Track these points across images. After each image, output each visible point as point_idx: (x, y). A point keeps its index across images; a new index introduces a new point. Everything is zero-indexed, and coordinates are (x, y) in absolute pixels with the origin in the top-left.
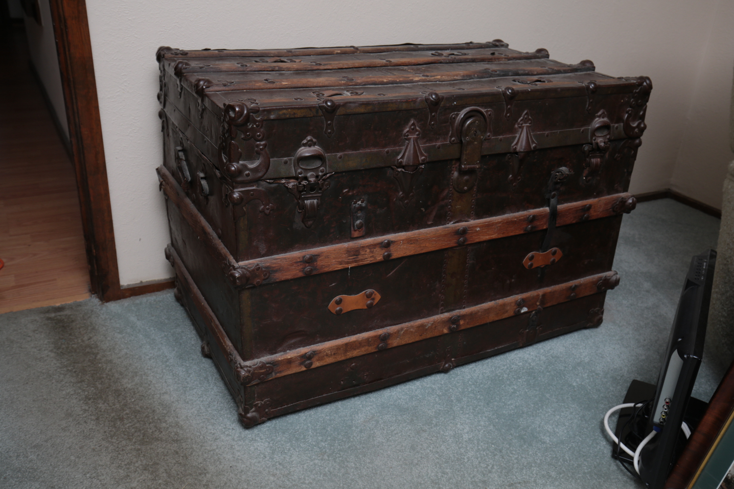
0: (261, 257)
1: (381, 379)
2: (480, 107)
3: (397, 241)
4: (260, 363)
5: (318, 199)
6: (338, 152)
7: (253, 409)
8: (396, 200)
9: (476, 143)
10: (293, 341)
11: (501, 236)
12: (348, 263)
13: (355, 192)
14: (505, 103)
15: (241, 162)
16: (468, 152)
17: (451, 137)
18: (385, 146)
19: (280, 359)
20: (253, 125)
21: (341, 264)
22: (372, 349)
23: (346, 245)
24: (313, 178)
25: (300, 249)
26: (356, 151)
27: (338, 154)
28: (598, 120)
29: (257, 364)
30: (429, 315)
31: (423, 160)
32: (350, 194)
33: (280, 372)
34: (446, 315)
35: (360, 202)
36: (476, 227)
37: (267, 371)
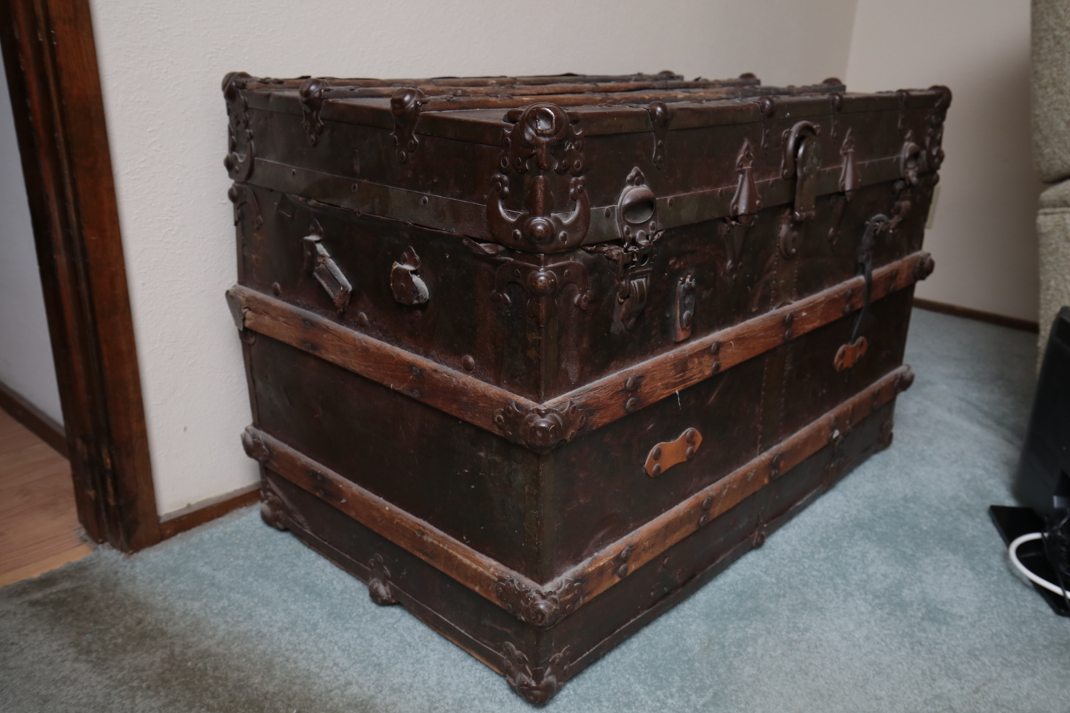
0: (572, 390)
2: (811, 122)
3: (726, 342)
4: (566, 584)
5: (646, 277)
6: (668, 195)
7: (549, 670)
8: (723, 275)
9: (812, 176)
10: (600, 535)
11: (824, 322)
12: (675, 385)
13: (682, 263)
14: (832, 116)
15: (554, 215)
16: (804, 191)
17: (784, 169)
18: (717, 185)
19: (590, 570)
20: (571, 146)
21: (667, 388)
22: (691, 528)
23: (671, 354)
24: (644, 239)
25: (617, 368)
26: (688, 191)
27: (667, 197)
28: (908, 144)
29: (562, 586)
30: (748, 459)
31: (758, 206)
32: (678, 266)
33: (590, 593)
34: (765, 456)
35: (688, 281)
36: (801, 311)
37: (575, 595)
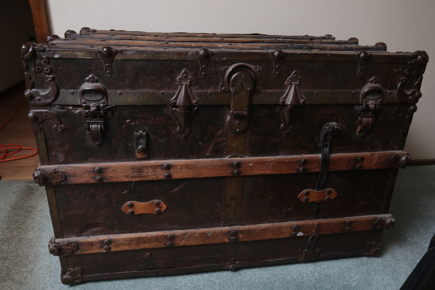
0: (60, 164)
1: (174, 268)
2: (249, 64)
3: (176, 166)
4: (66, 242)
5: (101, 125)
6: (118, 89)
7: (68, 273)
8: (175, 133)
9: (243, 93)
10: (95, 229)
11: (274, 172)
12: (133, 177)
13: (136, 123)
14: (274, 62)
15: (33, 90)
16: (235, 100)
17: (222, 86)
18: (160, 88)
19: (82, 241)
20: (40, 62)
21: (127, 178)
22: (161, 245)
23: (131, 163)
24: (94, 107)
25: (92, 162)
26: (134, 90)
27: (117, 91)
28: (370, 85)
29: (64, 242)
30: (211, 226)
31: (196, 103)
32: (133, 124)
33: (84, 250)
34: (227, 228)
35: (141, 132)
36: (250, 162)
37: (72, 248)
